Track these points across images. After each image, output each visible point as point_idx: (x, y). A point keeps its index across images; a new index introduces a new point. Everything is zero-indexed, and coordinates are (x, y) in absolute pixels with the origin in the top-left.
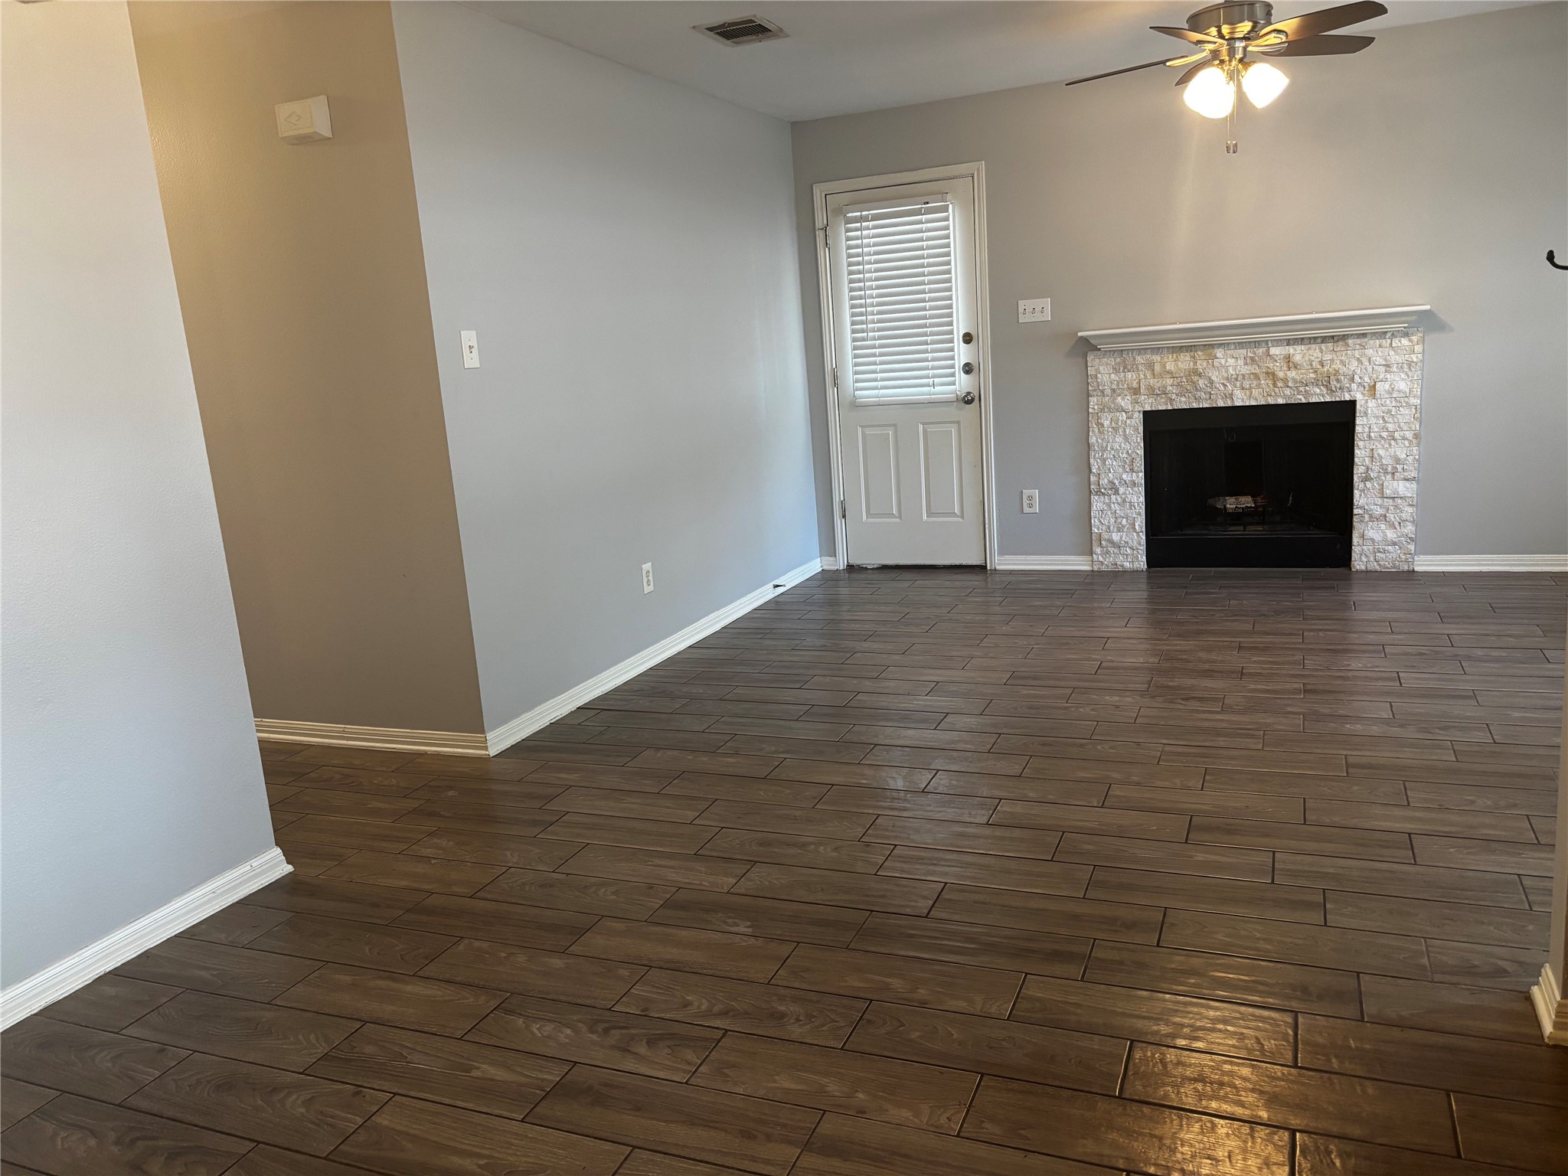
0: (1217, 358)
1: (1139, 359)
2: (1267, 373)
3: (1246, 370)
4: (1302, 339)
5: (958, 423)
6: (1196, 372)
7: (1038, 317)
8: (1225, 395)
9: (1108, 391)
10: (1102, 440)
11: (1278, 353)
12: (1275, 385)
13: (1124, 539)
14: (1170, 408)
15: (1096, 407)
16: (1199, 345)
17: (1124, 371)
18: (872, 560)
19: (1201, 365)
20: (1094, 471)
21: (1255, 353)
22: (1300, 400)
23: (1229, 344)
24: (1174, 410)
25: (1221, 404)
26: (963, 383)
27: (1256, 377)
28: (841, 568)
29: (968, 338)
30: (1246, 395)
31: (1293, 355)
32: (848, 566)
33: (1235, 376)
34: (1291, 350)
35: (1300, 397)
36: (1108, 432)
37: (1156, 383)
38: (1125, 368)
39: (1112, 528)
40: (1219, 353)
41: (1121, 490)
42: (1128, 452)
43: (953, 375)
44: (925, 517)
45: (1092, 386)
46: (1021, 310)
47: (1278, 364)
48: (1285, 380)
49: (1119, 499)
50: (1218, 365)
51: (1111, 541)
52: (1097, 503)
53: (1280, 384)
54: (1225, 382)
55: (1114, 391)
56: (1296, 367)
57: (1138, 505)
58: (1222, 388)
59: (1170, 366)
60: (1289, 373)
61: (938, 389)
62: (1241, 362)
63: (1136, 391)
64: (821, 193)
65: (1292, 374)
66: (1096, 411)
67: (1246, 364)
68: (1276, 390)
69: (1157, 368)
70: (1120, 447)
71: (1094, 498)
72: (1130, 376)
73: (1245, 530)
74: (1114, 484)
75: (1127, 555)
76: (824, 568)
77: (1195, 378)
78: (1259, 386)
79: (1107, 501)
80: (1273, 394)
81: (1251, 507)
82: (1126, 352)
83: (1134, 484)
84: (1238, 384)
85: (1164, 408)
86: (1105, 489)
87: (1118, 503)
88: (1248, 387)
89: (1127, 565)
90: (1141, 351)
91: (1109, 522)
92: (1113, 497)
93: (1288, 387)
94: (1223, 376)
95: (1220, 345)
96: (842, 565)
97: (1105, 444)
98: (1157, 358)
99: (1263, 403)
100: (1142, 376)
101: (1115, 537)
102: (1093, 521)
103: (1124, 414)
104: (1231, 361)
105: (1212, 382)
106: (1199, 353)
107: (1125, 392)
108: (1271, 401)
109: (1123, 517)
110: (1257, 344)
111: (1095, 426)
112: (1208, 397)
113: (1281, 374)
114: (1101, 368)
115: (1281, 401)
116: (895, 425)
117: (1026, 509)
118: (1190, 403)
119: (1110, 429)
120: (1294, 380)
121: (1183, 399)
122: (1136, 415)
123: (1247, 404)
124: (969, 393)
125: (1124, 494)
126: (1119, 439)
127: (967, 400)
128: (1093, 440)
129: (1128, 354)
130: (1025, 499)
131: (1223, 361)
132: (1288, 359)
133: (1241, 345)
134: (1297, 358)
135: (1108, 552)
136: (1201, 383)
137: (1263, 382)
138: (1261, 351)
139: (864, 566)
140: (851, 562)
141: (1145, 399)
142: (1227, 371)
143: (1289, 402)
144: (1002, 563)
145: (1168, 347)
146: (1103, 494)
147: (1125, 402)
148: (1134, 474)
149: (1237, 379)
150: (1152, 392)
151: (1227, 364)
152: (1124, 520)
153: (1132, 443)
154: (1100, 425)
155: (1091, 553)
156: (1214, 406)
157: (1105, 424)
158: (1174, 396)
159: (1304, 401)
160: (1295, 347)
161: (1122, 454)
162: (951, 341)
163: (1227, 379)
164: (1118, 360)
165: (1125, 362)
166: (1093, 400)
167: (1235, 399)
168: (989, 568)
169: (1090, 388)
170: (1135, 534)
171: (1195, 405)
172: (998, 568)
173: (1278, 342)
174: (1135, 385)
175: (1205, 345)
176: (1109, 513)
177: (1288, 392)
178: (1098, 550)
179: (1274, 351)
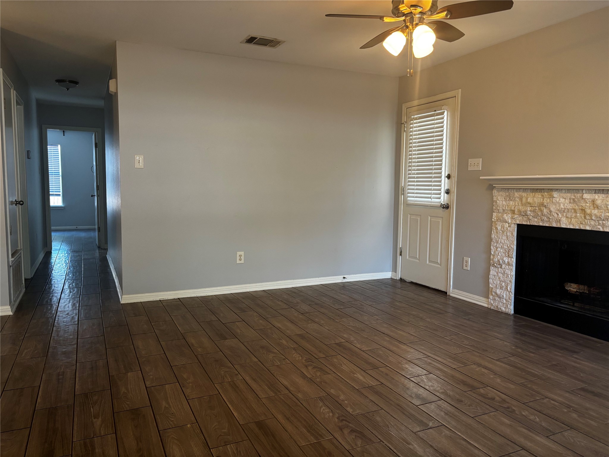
0: (554, 198)
1: (517, 194)
2: (582, 210)
3: (570, 206)
4: (603, 190)
5: (442, 218)
6: (542, 205)
7: (476, 168)
8: (557, 219)
9: (501, 210)
10: (497, 236)
11: (588, 197)
12: (585, 217)
13: (502, 294)
14: (528, 224)
15: (495, 218)
16: (546, 189)
17: (509, 200)
18: (408, 279)
19: (546, 201)
20: (492, 253)
21: (575, 196)
22: (599, 229)
23: (562, 189)
24: (530, 225)
25: (554, 225)
26: (443, 198)
27: (575, 211)
28: (398, 279)
29: (449, 177)
30: (568, 221)
31: (596, 200)
32: (400, 278)
33: (563, 210)
34: (596, 196)
35: (599, 227)
36: (500, 233)
37: (522, 208)
38: (510, 198)
39: (498, 286)
40: (555, 194)
41: (503, 266)
42: (507, 246)
43: (440, 194)
44: (428, 262)
45: (495, 207)
46: (469, 164)
47: (588, 205)
48: (590, 215)
49: (502, 271)
50: (555, 202)
51: (496, 293)
52: (493, 271)
53: (588, 217)
54: (558, 212)
55: (504, 210)
56: (598, 208)
57: (511, 276)
58: (556, 215)
59: (530, 200)
60: (593, 211)
61: (433, 200)
62: (567, 201)
63: (513, 212)
64: (405, 107)
65: (596, 212)
66: (495, 221)
67: (570, 203)
68: (586, 220)
69: (524, 200)
70: (504, 242)
71: (492, 268)
72: (511, 203)
74: (500, 262)
75: (503, 303)
76: (392, 277)
77: (542, 208)
78: (576, 216)
79: (497, 271)
80: (584, 223)
81: (586, 293)
82: (510, 190)
83: (509, 264)
84: (565, 214)
85: (526, 224)
86: (497, 264)
87: (502, 273)
88: (570, 216)
89: (503, 309)
90: (518, 190)
91: (497, 283)
92: (500, 269)
93: (592, 220)
94: (557, 208)
95: (557, 190)
96: (398, 278)
97: (498, 239)
98: (524, 194)
99: (577, 228)
100: (517, 204)
101: (498, 291)
102: (490, 281)
103: (507, 224)
104: (562, 200)
105: (551, 212)
106: (546, 194)
107: (509, 212)
108: (582, 227)
109: (503, 282)
110: (577, 191)
111: (494, 229)
112: (548, 220)
113: (588, 211)
114: (499, 197)
115: (588, 228)
116: (420, 215)
117: (465, 268)
118: (538, 222)
119: (501, 232)
120: (595, 215)
121: (536, 220)
122: (513, 225)
123: (568, 227)
124: (447, 204)
125: (504, 268)
126: (504, 238)
127: (446, 207)
128: (493, 236)
129: (511, 191)
130: (464, 262)
131: (558, 200)
132: (593, 201)
133: (569, 190)
134: (599, 202)
135: (495, 299)
136: (545, 211)
137: (578, 215)
138: (579, 195)
139: (405, 280)
140: (403, 278)
141: (517, 217)
142: (560, 205)
143: (593, 229)
144: (453, 293)
145: (531, 189)
146: (495, 266)
147: (507, 217)
148: (510, 258)
149: (564, 212)
150: (520, 214)
151: (560, 202)
152: (504, 283)
153: (510, 241)
154: (497, 228)
155: (488, 297)
156: (551, 226)
157: (498, 228)
158: (531, 218)
159: (601, 230)
160: (599, 195)
161: (505, 246)
162: (440, 177)
163: (559, 210)
164: (507, 194)
165: (510, 195)
166: (495, 214)
167: (562, 223)
168: (448, 294)
169: (494, 208)
170: (508, 292)
171: (541, 224)
172: (451, 295)
173: (589, 191)
174: (513, 208)
175: (549, 189)
176: (497, 278)
177: (593, 223)
178: (491, 297)
179: (586, 196)
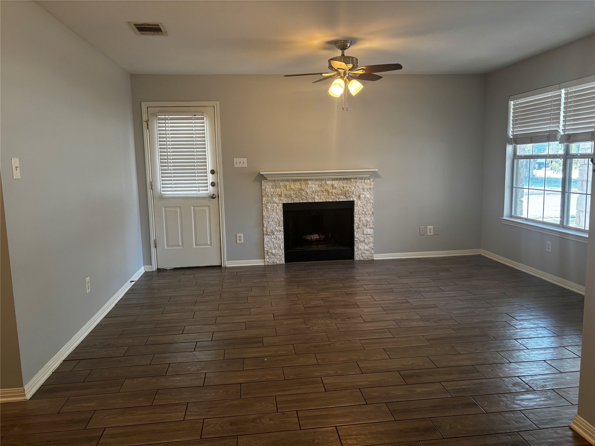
0: (309, 184)
1: (281, 183)
2: (326, 190)
3: (318, 189)
4: (337, 179)
5: (209, 206)
6: (301, 189)
7: (242, 165)
8: (312, 198)
9: (270, 196)
10: (268, 214)
11: (329, 183)
12: (328, 195)
13: (277, 252)
14: (293, 202)
15: (265, 201)
16: (303, 179)
17: (275, 188)
18: (169, 266)
19: (303, 187)
20: (265, 226)
21: (321, 183)
22: (337, 200)
23: (313, 179)
24: (294, 203)
25: (311, 201)
26: (211, 190)
27: (322, 191)
28: (154, 270)
29: (213, 172)
30: (319, 198)
31: (334, 184)
32: (157, 269)
33: (315, 191)
34: (333, 182)
35: (337, 199)
36: (270, 211)
37: (288, 193)
38: (276, 187)
39: (272, 248)
40: (310, 182)
41: (275, 233)
42: (277, 219)
43: (207, 187)
44: (194, 246)
45: (263, 193)
46: (235, 162)
47: (329, 187)
48: (332, 193)
49: (275, 237)
50: (310, 187)
51: (272, 253)
52: (266, 238)
53: (330, 194)
54: (312, 193)
55: (272, 195)
56: (335, 188)
57: (282, 239)
58: (311, 195)
59: (292, 187)
60: (333, 190)
61: (201, 192)
62: (317, 186)
63: (280, 196)
64: (145, 106)
65: (334, 191)
66: (265, 203)
67: (319, 187)
68: (329, 196)
69: (288, 187)
70: (275, 217)
71: (265, 236)
72: (278, 190)
73: (317, 247)
74: (273, 231)
75: (278, 258)
76: (146, 271)
77: (301, 191)
78: (323, 195)
79: (270, 238)
80: (328, 198)
81: (318, 238)
82: (276, 181)
83: (280, 231)
84: (316, 194)
85: (290, 202)
86: (269, 233)
87: (274, 238)
88: (320, 195)
89: (278, 262)
90: (282, 181)
91: (271, 246)
92: (272, 236)
93: (333, 195)
94: (311, 191)
95: (310, 180)
96: (155, 269)
97: (269, 216)
98: (287, 183)
99: (325, 201)
100: (282, 190)
101: (274, 251)
102: (265, 246)
103: (276, 204)
104: (314, 186)
105: (307, 193)
106: (303, 182)
107: (276, 196)
108: (327, 200)
109: (276, 244)
110: (322, 180)
111: (265, 209)
112: (306, 198)
113: (330, 191)
114: (267, 186)
115: (330, 200)
116: (180, 207)
117: (238, 242)
118: (300, 200)
119: (271, 210)
120: (335, 193)
121: (297, 199)
122: (280, 205)
123: (320, 201)
124: (213, 194)
125: (277, 235)
126: (275, 214)
127: (213, 197)
128: (264, 214)
129: (277, 181)
130: (238, 237)
131: (311, 186)
132: (332, 185)
133: (317, 180)
134: (336, 185)
135: (271, 257)
136: (303, 193)
137: (324, 193)
138: (324, 182)
139: (166, 269)
140: (159, 267)
141: (284, 199)
142: (312, 189)
143: (333, 201)
144: (228, 264)
145: (291, 180)
146: (269, 235)
147: (276, 200)
148: (280, 227)
149: (316, 192)
150: (286, 196)
151: (312, 187)
152: (277, 245)
153: (279, 216)
154: (267, 208)
155: (264, 258)
156: (308, 202)
157: (269, 208)
158: (294, 198)
159: (338, 201)
160: (335, 181)
161: (275, 219)
162: (206, 173)
163: (313, 192)
164: (273, 184)
165: (276, 184)
166: (264, 199)
167: (315, 199)
168: (223, 266)
169: (263, 194)
170: (281, 250)
171: (302, 201)
172: (227, 266)
173: (329, 179)
174: (280, 193)
175: (305, 179)
176: (271, 242)
177: (333, 197)
178: (267, 257)
179: (328, 182)
